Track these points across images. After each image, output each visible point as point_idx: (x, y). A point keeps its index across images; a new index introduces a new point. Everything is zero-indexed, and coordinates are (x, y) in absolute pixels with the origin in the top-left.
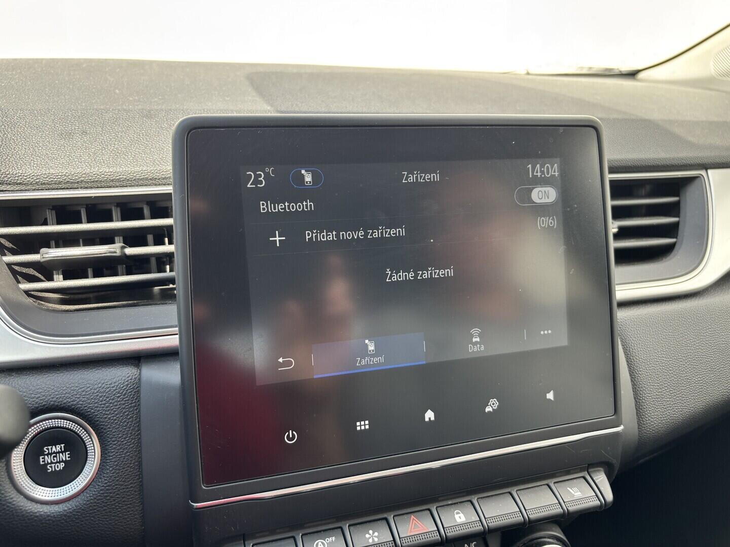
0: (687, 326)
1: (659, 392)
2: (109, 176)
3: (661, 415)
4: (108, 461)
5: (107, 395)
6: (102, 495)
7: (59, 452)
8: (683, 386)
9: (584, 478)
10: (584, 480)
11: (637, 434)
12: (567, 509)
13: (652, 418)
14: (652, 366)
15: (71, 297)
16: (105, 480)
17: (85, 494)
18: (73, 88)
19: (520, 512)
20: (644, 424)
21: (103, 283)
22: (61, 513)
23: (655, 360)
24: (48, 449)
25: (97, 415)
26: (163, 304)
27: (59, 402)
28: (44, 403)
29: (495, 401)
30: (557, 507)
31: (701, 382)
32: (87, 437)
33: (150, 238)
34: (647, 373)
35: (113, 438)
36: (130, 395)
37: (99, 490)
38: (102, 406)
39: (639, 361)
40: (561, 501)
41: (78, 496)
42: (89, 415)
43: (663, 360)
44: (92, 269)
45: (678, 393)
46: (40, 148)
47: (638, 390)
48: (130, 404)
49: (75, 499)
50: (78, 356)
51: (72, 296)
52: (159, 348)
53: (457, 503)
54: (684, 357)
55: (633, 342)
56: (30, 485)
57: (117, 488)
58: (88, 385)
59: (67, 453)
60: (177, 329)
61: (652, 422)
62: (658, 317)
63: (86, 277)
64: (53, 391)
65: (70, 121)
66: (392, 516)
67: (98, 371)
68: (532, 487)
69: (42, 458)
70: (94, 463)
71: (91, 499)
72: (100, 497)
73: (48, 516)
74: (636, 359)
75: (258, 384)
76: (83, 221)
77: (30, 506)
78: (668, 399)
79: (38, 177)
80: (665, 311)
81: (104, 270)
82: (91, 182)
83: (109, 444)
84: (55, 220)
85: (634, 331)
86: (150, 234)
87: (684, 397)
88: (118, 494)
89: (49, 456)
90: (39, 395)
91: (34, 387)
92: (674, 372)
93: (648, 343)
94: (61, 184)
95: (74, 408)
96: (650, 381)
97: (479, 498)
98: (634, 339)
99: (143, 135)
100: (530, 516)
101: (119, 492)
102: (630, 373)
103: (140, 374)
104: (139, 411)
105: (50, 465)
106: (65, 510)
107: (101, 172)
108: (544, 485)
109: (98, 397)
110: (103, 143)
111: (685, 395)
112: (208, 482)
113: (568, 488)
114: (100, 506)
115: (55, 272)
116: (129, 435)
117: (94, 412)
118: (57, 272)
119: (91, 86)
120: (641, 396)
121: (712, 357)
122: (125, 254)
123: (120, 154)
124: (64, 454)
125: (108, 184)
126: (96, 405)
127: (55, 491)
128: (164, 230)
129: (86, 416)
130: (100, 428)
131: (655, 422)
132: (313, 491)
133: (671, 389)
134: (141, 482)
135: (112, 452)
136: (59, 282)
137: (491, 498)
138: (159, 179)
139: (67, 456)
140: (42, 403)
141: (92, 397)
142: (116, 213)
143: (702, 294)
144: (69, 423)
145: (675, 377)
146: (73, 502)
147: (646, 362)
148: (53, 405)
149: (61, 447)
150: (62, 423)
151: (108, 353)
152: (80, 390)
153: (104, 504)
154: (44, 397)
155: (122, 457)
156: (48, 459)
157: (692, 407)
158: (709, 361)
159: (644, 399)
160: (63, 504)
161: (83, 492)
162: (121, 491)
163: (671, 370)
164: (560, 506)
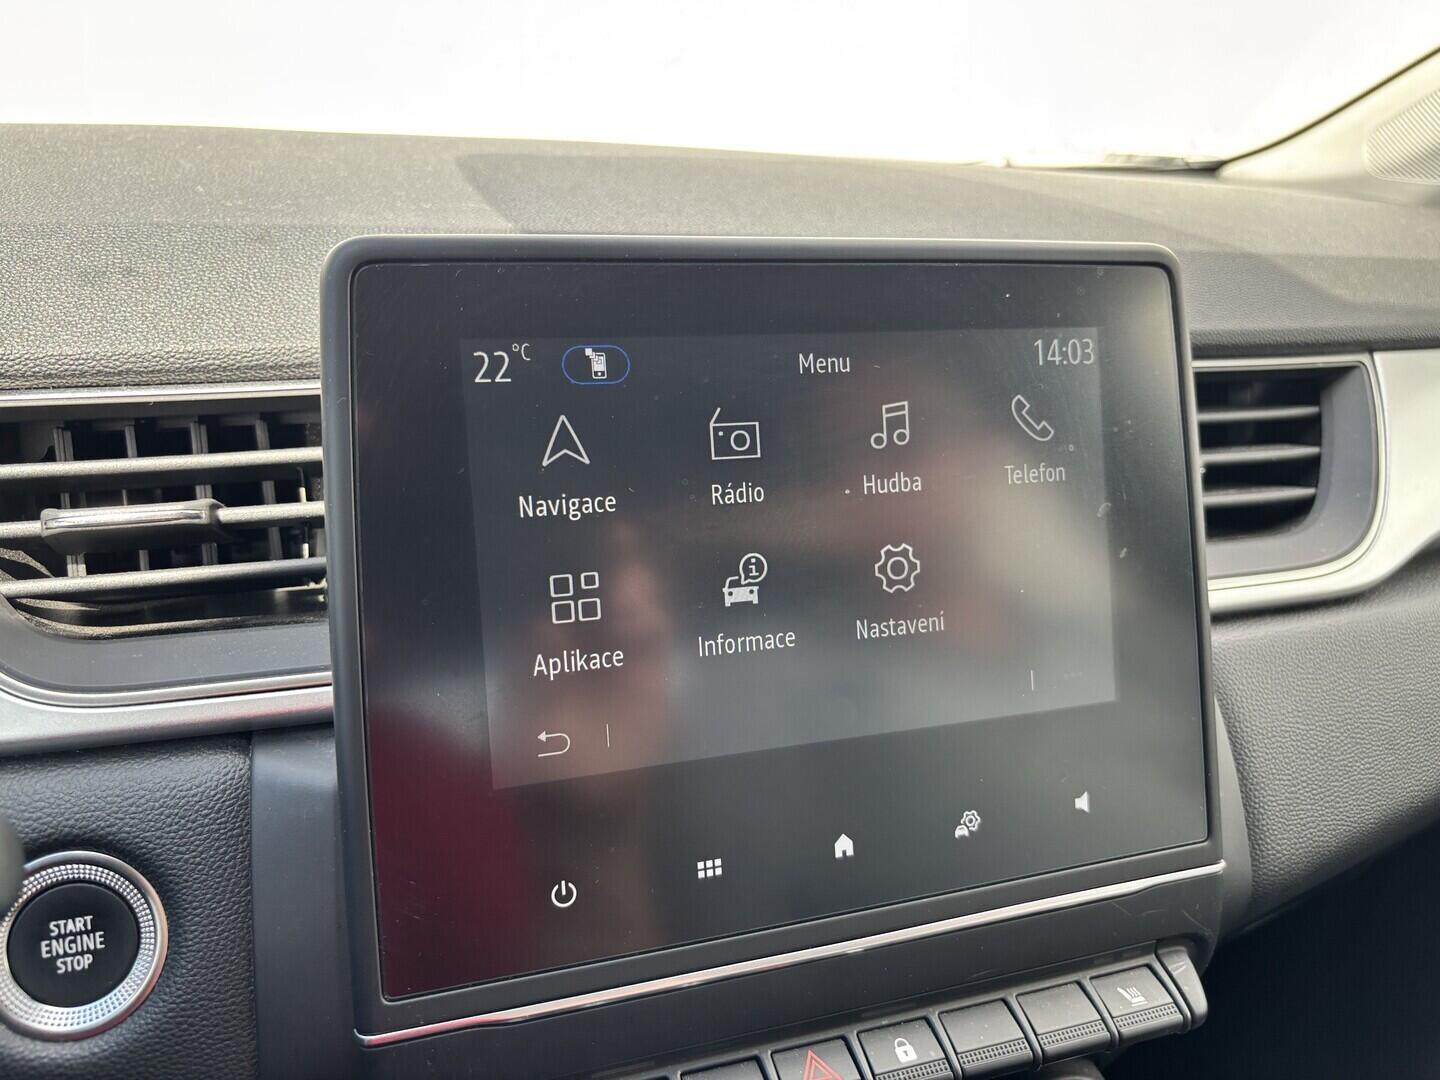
0: (1342, 659)
1: (1292, 792)
2: (186, 359)
3: (1295, 837)
4: (184, 950)
5: (182, 812)
6: (171, 1021)
7: (81, 933)
8: (1337, 780)
9: (1149, 967)
10: (1149, 972)
11: (1251, 878)
12: (1119, 1032)
13: (1278, 844)
14: (1278, 741)
15: (103, 609)
16: (178, 989)
17: (136, 1018)
18: (108, 183)
19: (1025, 1040)
20: (1263, 858)
21: (172, 581)
22: (87, 1060)
23: (1283, 728)
24: (58, 926)
25: (159, 855)
26: (296, 623)
27: (80, 828)
28: (50, 831)
29: (973, 815)
30: (1099, 1027)
31: (1372, 770)
32: (139, 900)
33: (268, 488)
34: (1267, 754)
35: (194, 901)
36: (231, 812)
37: (165, 1010)
38: (172, 834)
39: (1252, 730)
40: (1106, 1015)
41: (122, 1022)
42: (145, 854)
43: (1298, 729)
44: (146, 551)
45: (1327, 793)
46: (42, 303)
47: (1250, 789)
48: (230, 830)
49: (114, 1029)
50: (122, 732)
51: (105, 607)
52: (290, 713)
53: (899, 1023)
54: (1338, 721)
55: (1239, 692)
56: (21, 1002)
57: (202, 1005)
58: (142, 793)
59: (98, 934)
60: (330, 673)
61: (1278, 852)
62: (1286, 643)
63: (136, 568)
64: (69, 805)
65: (103, 248)
66: (770, 1052)
67: (163, 762)
68: (1048, 988)
69: (47, 946)
70: (154, 954)
71: (150, 1030)
72: (167, 1026)
73: (59, 1066)
74: (1247, 727)
75: (495, 787)
76: (130, 452)
77: (19, 1047)
78: (1309, 807)
79: (38, 362)
80: (1299, 630)
81: (173, 554)
82: (147, 373)
83: (185, 913)
84: (70, 451)
85: (1240, 671)
86: (267, 479)
87: (1339, 803)
88: (203, 1019)
89: (61, 940)
90: (39, 814)
91: (28, 796)
92: (1320, 751)
93: (1267, 694)
94: (85, 377)
95: (112, 840)
96: (1274, 771)
97: (942, 1013)
98: (1241, 687)
99: (255, 278)
100: (1047, 1048)
101: (206, 1015)
102: (1234, 755)
103: (251, 768)
104: (247, 846)
105: (62, 960)
106: (94, 1054)
107: (168, 353)
108: (1071, 983)
109: (163, 817)
110: (173, 292)
111: (1341, 798)
112: (394, 992)
113: (1119, 989)
114: (168, 1043)
115: (69, 558)
116: (228, 896)
117: (155, 849)
118: (74, 558)
119: (144, 178)
120: (1257, 800)
121: (1391, 721)
122: (218, 521)
123: (207, 315)
124: (92, 935)
125: (183, 377)
126: (159, 833)
127: (74, 1013)
128: (298, 472)
129: (138, 856)
130: (166, 883)
131: (1285, 852)
132: (609, 1004)
133: (1314, 787)
134: (252, 991)
135: (192, 932)
136: (79, 578)
137: (966, 1012)
138: (289, 367)
139: (98, 940)
140: (46, 829)
141: (150, 817)
142: (198, 434)
143: (1368, 598)
144: (103, 872)
145: (1322, 761)
146: (112, 1035)
147: (1265, 732)
148: (67, 834)
149: (85, 921)
150: (87, 871)
151: (184, 725)
152: (125, 803)
153: (175, 1040)
154: (50, 819)
155: (213, 941)
156: (58, 947)
157: (1355, 822)
158: (1386, 730)
159: (1263, 808)
160: (89, 1041)
161: (131, 1015)
162: (211, 1012)
163: (1313, 749)
164: (1103, 1026)
